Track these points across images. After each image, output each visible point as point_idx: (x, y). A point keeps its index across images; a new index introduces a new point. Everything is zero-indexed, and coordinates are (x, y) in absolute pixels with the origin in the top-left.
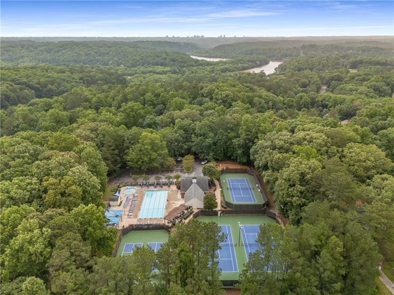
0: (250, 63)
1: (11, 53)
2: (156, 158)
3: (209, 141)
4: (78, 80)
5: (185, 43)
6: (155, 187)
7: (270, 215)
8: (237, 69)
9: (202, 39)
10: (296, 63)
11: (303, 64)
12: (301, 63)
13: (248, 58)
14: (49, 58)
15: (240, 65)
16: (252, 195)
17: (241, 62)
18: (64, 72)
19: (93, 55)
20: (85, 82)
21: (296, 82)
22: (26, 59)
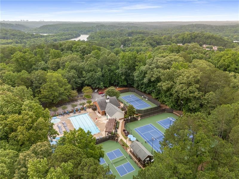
0: (70, 36)
2: (64, 92)
3: (99, 74)
5: (16, 24)
6: (75, 113)
7: (168, 111)
8: (63, 39)
9: (27, 22)
10: (100, 34)
11: (103, 34)
12: (102, 34)
13: (66, 32)
15: (64, 37)
16: (145, 103)
17: (64, 35)
21: (107, 43)
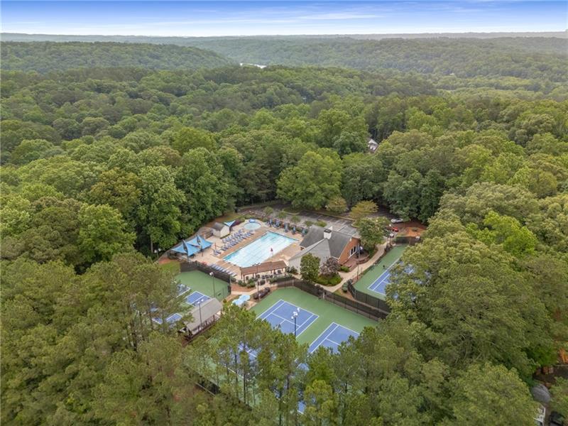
1: (318, 53)
2: (315, 192)
4: (365, 88)
14: (357, 61)
18: (352, 77)
19: (416, 57)
20: (374, 92)
22: (332, 60)
